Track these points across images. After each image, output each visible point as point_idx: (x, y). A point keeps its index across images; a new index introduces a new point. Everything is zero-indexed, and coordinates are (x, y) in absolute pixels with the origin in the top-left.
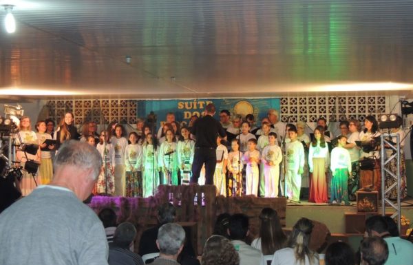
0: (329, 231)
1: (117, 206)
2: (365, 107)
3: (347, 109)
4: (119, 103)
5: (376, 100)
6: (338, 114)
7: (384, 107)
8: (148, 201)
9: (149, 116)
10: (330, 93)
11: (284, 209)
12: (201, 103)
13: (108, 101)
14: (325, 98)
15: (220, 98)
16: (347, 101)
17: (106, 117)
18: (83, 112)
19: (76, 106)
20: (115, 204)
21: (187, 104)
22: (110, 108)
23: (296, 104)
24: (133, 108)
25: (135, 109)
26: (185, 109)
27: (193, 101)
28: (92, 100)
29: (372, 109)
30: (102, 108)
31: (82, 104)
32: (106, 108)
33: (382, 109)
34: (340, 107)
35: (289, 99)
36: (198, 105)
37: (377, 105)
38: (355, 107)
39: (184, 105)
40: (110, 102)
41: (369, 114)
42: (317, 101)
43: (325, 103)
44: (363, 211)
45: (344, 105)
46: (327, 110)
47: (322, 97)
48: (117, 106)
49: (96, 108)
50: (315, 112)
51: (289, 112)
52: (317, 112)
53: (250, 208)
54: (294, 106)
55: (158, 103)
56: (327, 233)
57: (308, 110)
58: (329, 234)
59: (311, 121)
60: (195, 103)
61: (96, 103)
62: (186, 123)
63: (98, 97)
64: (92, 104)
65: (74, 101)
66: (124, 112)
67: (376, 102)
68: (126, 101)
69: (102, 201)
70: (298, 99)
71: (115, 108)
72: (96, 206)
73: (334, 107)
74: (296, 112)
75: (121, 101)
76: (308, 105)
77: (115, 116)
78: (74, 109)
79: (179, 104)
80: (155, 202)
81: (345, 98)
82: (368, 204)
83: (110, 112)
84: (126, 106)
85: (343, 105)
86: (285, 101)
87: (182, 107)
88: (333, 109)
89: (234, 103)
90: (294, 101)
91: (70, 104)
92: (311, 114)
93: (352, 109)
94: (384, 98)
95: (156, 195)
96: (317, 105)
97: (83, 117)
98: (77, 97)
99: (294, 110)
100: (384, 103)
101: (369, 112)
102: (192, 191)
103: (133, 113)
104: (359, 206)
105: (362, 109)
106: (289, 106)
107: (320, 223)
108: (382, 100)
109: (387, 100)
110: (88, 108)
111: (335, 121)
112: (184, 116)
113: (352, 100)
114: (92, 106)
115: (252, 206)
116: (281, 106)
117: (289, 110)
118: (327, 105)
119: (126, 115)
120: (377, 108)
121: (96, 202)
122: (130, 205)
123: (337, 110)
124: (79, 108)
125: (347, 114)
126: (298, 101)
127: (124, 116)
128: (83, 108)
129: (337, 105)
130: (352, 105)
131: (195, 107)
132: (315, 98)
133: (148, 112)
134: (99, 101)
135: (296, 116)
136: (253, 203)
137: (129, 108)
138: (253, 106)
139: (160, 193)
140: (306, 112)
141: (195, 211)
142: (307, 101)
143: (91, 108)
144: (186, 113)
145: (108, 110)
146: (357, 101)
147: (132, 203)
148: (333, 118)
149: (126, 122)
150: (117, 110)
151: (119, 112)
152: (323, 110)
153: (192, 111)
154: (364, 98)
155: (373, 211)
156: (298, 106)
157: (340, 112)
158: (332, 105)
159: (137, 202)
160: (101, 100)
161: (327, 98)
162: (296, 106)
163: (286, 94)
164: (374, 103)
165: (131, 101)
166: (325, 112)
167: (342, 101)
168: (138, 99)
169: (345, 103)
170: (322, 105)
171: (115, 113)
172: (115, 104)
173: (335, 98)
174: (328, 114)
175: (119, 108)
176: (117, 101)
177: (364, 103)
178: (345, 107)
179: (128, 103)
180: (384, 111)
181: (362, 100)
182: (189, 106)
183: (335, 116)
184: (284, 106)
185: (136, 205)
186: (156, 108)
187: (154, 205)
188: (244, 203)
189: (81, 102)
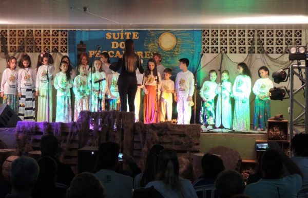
0: (240, 157)
1: (41, 130)
2: (282, 39)
3: (265, 42)
4: (51, 33)
5: (293, 34)
6: (256, 46)
7: (301, 39)
8: (70, 126)
9: (78, 45)
10: (249, 26)
11: (198, 136)
12: (128, 34)
13: (40, 31)
14: (244, 31)
15: (145, 29)
16: (265, 34)
17: (38, 45)
18: (17, 41)
19: (11, 35)
20: (39, 129)
21: (114, 34)
22: (42, 37)
23: (217, 36)
24: (64, 37)
25: (66, 39)
26: (112, 40)
27: (120, 31)
28: (25, 30)
29: (289, 42)
30: (35, 37)
31: (17, 33)
32: (38, 37)
33: (298, 42)
34: (258, 40)
35: (210, 31)
36: (125, 36)
37: (293, 38)
38: (273, 39)
39: (112, 36)
40: (42, 31)
41: (286, 46)
42: (237, 33)
43: (244, 36)
44: (272, 139)
45: (263, 38)
46: (246, 42)
47: (242, 30)
48: (49, 36)
49: (30, 37)
50: (235, 44)
51: (210, 43)
52: (237, 43)
53: (166, 134)
54: (215, 37)
55: (88, 33)
56: (238, 159)
57: (228, 41)
58: (240, 161)
59: (231, 53)
60: (122, 34)
61: (30, 33)
62: (113, 52)
63: (32, 26)
64: (25, 33)
65: (8, 30)
66: (56, 41)
67: (293, 35)
68: (58, 31)
69: (26, 125)
70: (219, 31)
71: (47, 37)
72: (21, 130)
73: (253, 39)
74: (217, 44)
75: (53, 31)
76: (228, 37)
77: (47, 45)
78: (8, 37)
79: (108, 34)
80: (77, 126)
81: (263, 31)
82: (279, 133)
83: (42, 41)
84: (58, 35)
85: (261, 38)
86: (206, 33)
87: (110, 37)
88: (252, 42)
89: (158, 34)
90: (215, 33)
91: (5, 33)
92: (231, 46)
93: (270, 42)
94: (301, 31)
95: (78, 121)
96: (237, 37)
97: (17, 45)
98: (11, 26)
99: (215, 42)
100: (301, 36)
101: (286, 44)
102: (111, 117)
103: (64, 42)
104: (269, 134)
105: (280, 42)
106: (210, 37)
107: (232, 150)
108: (299, 33)
109: (303, 34)
110: (21, 37)
111: (254, 53)
112: (111, 46)
113: (270, 33)
114: (25, 35)
115: (168, 133)
116: (203, 37)
117: (210, 42)
118: (246, 37)
119: (58, 44)
120: (293, 41)
121: (21, 127)
122: (53, 129)
123: (256, 42)
124: (13, 37)
125: (265, 46)
126: (219, 33)
127: (55, 45)
128: (17, 37)
129: (256, 38)
130: (270, 38)
131: (122, 38)
132: (235, 31)
133: (78, 42)
134: (32, 31)
135: (217, 48)
136: (169, 130)
137: (60, 37)
138: (176, 37)
139: (82, 118)
140: (226, 44)
141: (114, 136)
142: (228, 33)
143: (25, 37)
144: (113, 43)
145: (40, 39)
146: (274, 34)
147: (55, 128)
148: (252, 50)
149: (57, 51)
150: (49, 39)
151: (51, 41)
152: (242, 42)
153: (119, 41)
154: (282, 31)
155: (283, 139)
156: (219, 38)
157: (258, 44)
158: (251, 38)
159: (59, 126)
160: (34, 30)
161: (246, 31)
162: (217, 37)
163: (208, 26)
164: (291, 36)
165: (62, 31)
166: (244, 44)
167: (261, 33)
168: (68, 30)
169: (263, 36)
170: (242, 37)
171: (47, 41)
172: (47, 33)
173: (254, 31)
174: (247, 46)
175: (51, 38)
176: (49, 31)
177: (282, 36)
178: (263, 39)
179: (60, 33)
180: (300, 44)
181: (279, 33)
182: (116, 36)
183: (254, 48)
184: (206, 37)
185: (59, 130)
186: (85, 38)
187: (75, 130)
188: (160, 130)
189: (15, 31)
